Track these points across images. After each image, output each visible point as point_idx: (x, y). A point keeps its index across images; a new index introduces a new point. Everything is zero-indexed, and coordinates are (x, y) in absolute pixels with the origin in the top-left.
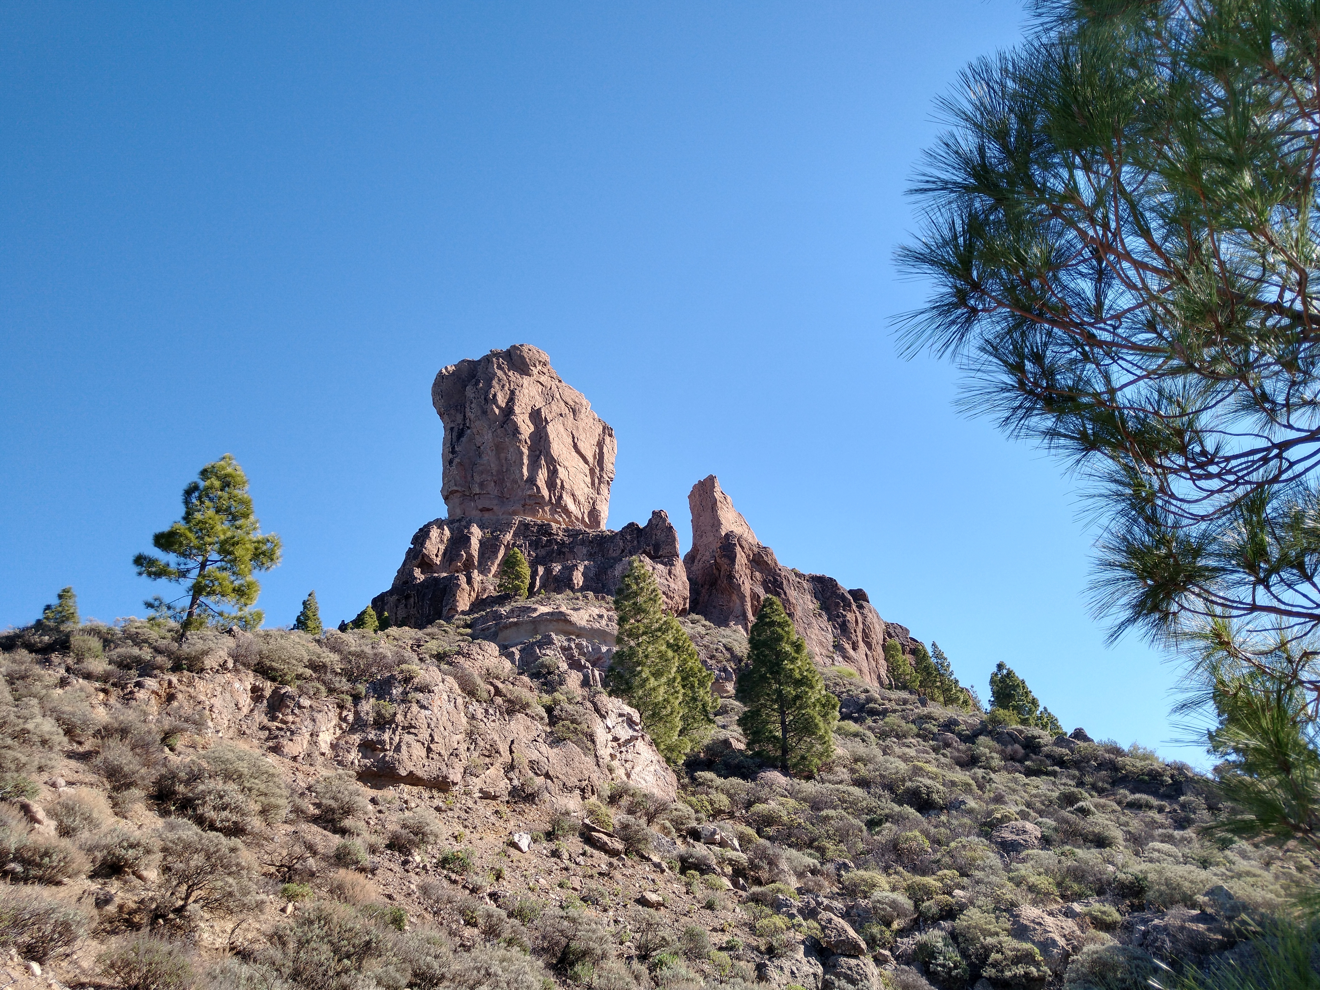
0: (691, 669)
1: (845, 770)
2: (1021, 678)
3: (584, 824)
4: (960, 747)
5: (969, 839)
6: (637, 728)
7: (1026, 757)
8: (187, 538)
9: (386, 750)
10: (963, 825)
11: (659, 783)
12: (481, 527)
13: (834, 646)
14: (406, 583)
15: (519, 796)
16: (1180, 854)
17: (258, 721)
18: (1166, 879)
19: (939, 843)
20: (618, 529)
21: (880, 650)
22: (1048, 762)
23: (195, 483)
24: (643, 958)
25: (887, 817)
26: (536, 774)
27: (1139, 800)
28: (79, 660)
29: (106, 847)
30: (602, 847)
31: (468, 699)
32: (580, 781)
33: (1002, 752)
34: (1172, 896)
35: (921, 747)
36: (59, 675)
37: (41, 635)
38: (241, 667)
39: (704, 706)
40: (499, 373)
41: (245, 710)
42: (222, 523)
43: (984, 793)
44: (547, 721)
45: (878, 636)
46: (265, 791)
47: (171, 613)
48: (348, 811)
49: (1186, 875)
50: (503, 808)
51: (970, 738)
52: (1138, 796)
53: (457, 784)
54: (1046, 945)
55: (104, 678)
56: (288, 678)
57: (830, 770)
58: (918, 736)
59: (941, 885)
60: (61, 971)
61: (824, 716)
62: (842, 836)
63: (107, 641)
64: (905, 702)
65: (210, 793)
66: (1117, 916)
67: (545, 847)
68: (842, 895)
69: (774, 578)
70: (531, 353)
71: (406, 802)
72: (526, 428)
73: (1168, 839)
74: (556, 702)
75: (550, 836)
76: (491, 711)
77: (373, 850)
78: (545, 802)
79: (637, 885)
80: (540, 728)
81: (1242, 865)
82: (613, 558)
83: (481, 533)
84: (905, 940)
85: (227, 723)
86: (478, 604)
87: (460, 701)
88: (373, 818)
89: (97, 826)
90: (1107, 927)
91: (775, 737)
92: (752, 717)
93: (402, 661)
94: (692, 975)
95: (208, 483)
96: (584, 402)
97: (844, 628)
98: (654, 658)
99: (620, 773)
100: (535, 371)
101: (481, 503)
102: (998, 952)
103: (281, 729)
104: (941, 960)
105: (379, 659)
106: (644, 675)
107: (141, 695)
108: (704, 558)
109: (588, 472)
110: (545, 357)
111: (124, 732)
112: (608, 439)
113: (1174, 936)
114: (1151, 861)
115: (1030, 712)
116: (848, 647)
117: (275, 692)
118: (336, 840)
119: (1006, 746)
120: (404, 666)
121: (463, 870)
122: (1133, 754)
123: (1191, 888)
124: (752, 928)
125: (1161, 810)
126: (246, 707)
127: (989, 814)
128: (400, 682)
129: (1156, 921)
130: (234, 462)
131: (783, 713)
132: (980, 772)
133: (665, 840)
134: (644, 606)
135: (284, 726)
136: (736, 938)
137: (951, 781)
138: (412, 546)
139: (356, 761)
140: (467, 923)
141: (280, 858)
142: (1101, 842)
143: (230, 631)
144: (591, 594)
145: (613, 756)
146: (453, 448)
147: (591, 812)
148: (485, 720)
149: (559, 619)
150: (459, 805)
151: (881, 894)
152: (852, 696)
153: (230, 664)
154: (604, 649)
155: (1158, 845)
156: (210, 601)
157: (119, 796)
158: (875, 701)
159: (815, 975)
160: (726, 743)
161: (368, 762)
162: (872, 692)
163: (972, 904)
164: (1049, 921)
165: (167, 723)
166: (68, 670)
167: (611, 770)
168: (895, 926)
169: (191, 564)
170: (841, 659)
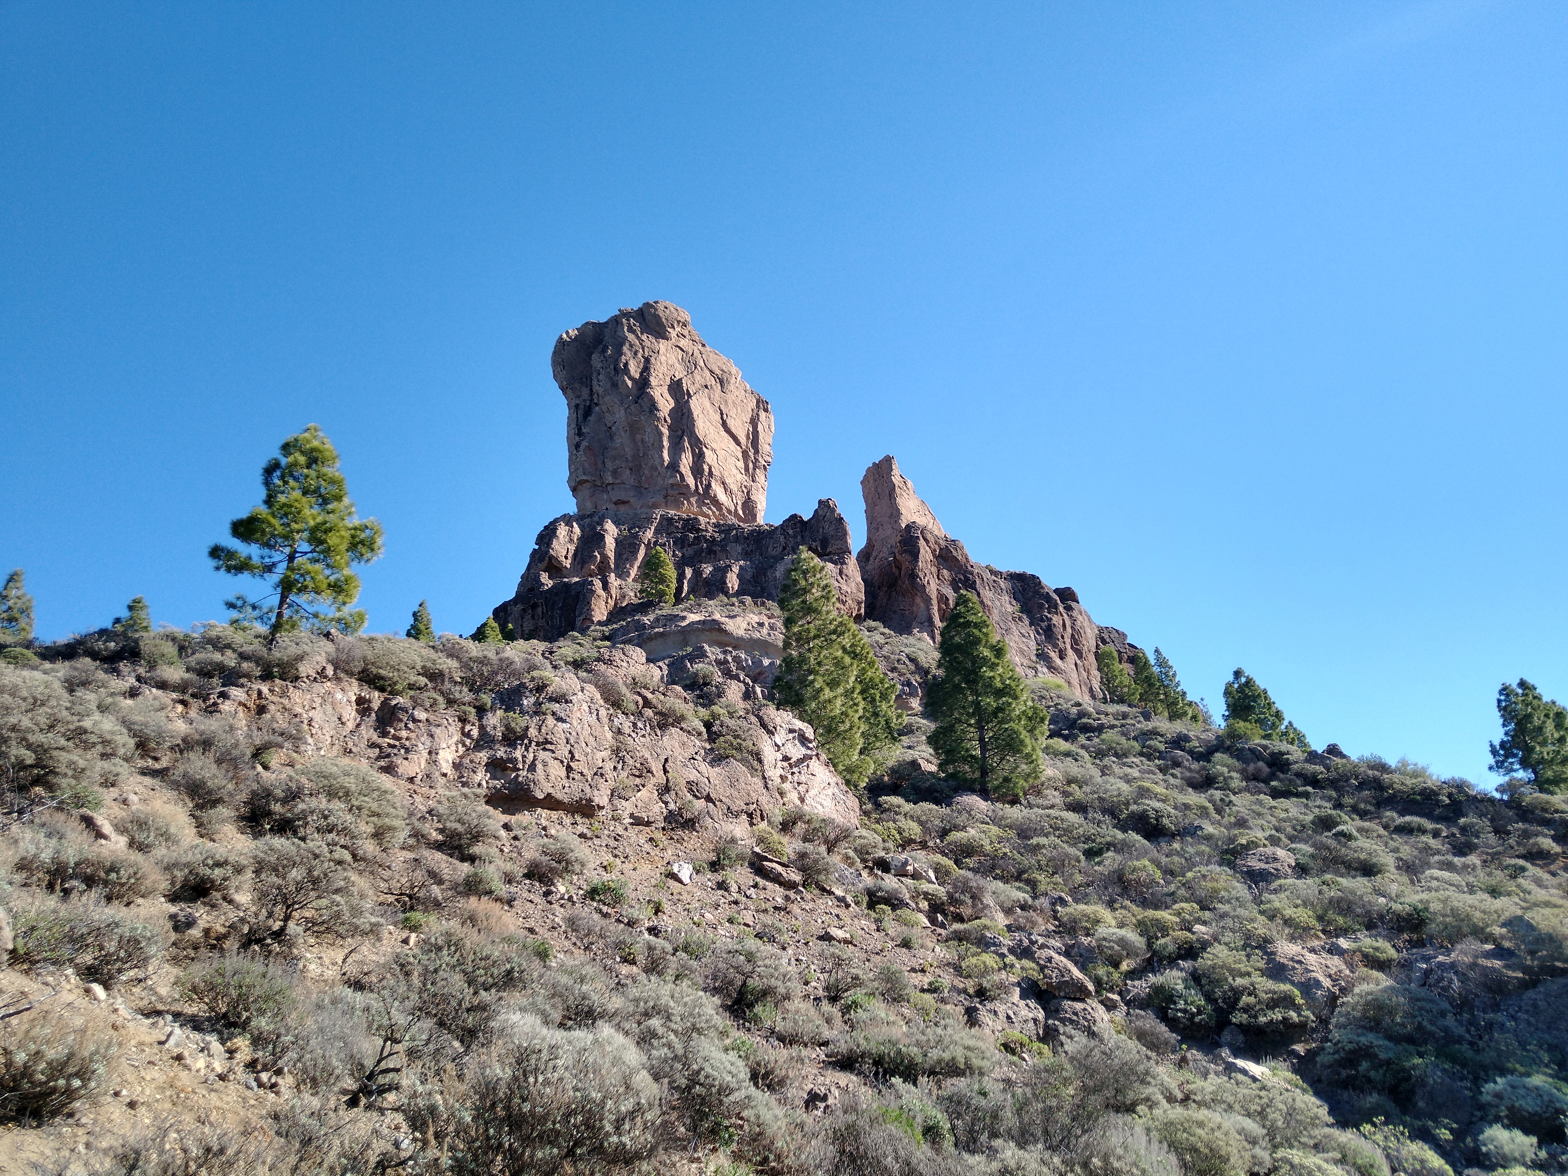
0: (871, 679)
1: (1056, 793)
2: (1262, 687)
3: (753, 852)
4: (1192, 767)
5: (1209, 868)
6: (811, 745)
7: (1272, 776)
8: (270, 525)
9: (519, 770)
10: (1200, 854)
11: (838, 808)
12: (617, 523)
13: (1037, 655)
14: (531, 590)
15: (676, 821)
16: (1464, 883)
17: (366, 737)
18: (1452, 909)
19: (1172, 873)
20: (777, 522)
21: (1092, 658)
22: (1299, 782)
23: (276, 459)
24: (833, 999)
25: (1109, 846)
26: (695, 796)
27: (1409, 823)
28: (152, 666)
29: (187, 865)
30: (777, 879)
31: (611, 711)
32: (747, 804)
33: (1242, 772)
34: (1459, 929)
35: (1145, 767)
36: (128, 685)
37: (106, 641)
38: (342, 675)
39: (887, 722)
40: (631, 337)
41: (351, 725)
42: (311, 507)
43: (1223, 817)
44: (706, 736)
45: (1089, 641)
46: (377, 810)
47: (257, 613)
48: (477, 836)
49: (1477, 903)
50: (658, 835)
51: (1205, 755)
52: (1408, 818)
53: (603, 808)
54: (1308, 987)
55: (182, 687)
56: (399, 687)
57: (1039, 793)
58: (1141, 754)
59: (1178, 920)
60: (133, 998)
61: (1031, 731)
62: (1057, 866)
63: (183, 647)
64: (1125, 716)
65: (312, 812)
66: (1392, 953)
67: (710, 878)
68: (1060, 932)
69: (965, 577)
70: (668, 312)
71: (544, 829)
72: (665, 404)
73: (1449, 866)
74: (715, 716)
75: (715, 866)
76: (640, 725)
77: (509, 880)
78: (706, 829)
79: (820, 921)
80: (699, 744)
81: (1540, 894)
82: (773, 557)
83: (616, 530)
84: (1137, 983)
85: (329, 740)
86: (617, 613)
87: (603, 713)
88: (508, 844)
89: (176, 842)
90: (1381, 965)
91: (972, 756)
92: (944, 734)
93: (532, 667)
94: (892, 1018)
95: (291, 459)
96: (734, 370)
97: (1049, 634)
98: (829, 666)
99: (793, 797)
100: (673, 333)
101: (616, 495)
102: (1250, 995)
103: (394, 746)
104: (1181, 1004)
105: (505, 665)
106: (817, 686)
107: (227, 706)
108: (881, 555)
109: (740, 456)
110: (685, 316)
111: (206, 744)
112: (762, 414)
113: (1464, 974)
114: (1429, 889)
115: (1274, 726)
116: (1054, 655)
117: (385, 703)
118: (465, 868)
119: (1248, 764)
120: (535, 673)
121: (616, 902)
122: (1401, 770)
123: (1483, 919)
124: (958, 970)
125: (1436, 834)
126: (352, 721)
127: (1232, 840)
128: (531, 691)
129: (1441, 958)
130: (320, 434)
131: (981, 729)
132: (1218, 794)
133: (849, 872)
134: (814, 605)
135: (397, 743)
136: (940, 980)
137: (1184, 804)
138: (537, 547)
139: (484, 783)
140: (625, 960)
141: (399, 885)
142: (1368, 870)
143: (327, 635)
144: (748, 599)
145: (783, 778)
146: (580, 429)
147: (761, 840)
148: (634, 735)
149: (713, 628)
150: (606, 832)
151: (1107, 931)
152: (1060, 710)
153: (330, 671)
154: (766, 662)
155: (1436, 873)
156: (302, 599)
157: (204, 815)
158: (1089, 716)
159: (1035, 1020)
160: (914, 764)
161: (498, 784)
162: (1085, 706)
163: (1216, 939)
164: (1311, 959)
165: (258, 739)
166: (139, 679)
167: (782, 794)
168: (1124, 966)
169: (277, 556)
170: (1045, 670)
